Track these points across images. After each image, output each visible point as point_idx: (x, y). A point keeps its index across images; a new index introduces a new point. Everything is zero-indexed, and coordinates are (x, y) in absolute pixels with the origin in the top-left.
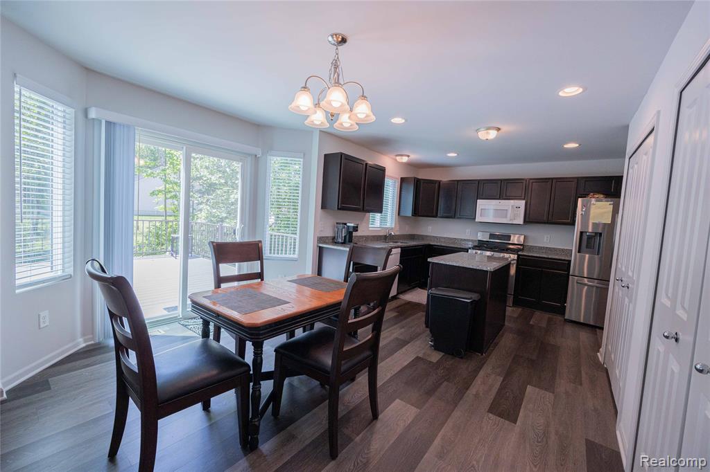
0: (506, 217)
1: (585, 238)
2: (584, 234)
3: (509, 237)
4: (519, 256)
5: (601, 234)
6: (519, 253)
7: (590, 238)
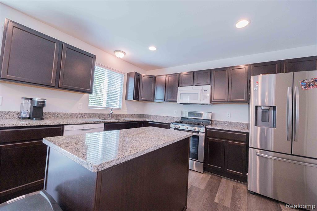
0: (197, 99)
1: (260, 111)
2: (259, 109)
3: (201, 115)
4: (206, 129)
5: (274, 108)
6: (207, 127)
7: (264, 111)
